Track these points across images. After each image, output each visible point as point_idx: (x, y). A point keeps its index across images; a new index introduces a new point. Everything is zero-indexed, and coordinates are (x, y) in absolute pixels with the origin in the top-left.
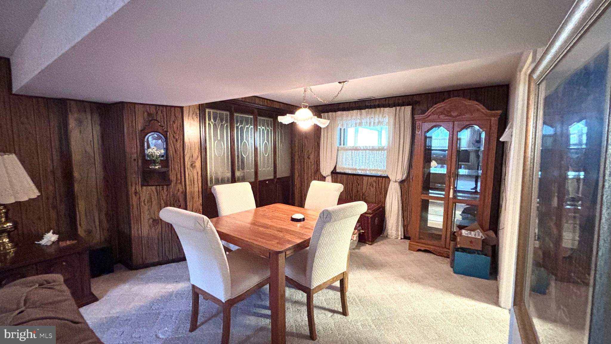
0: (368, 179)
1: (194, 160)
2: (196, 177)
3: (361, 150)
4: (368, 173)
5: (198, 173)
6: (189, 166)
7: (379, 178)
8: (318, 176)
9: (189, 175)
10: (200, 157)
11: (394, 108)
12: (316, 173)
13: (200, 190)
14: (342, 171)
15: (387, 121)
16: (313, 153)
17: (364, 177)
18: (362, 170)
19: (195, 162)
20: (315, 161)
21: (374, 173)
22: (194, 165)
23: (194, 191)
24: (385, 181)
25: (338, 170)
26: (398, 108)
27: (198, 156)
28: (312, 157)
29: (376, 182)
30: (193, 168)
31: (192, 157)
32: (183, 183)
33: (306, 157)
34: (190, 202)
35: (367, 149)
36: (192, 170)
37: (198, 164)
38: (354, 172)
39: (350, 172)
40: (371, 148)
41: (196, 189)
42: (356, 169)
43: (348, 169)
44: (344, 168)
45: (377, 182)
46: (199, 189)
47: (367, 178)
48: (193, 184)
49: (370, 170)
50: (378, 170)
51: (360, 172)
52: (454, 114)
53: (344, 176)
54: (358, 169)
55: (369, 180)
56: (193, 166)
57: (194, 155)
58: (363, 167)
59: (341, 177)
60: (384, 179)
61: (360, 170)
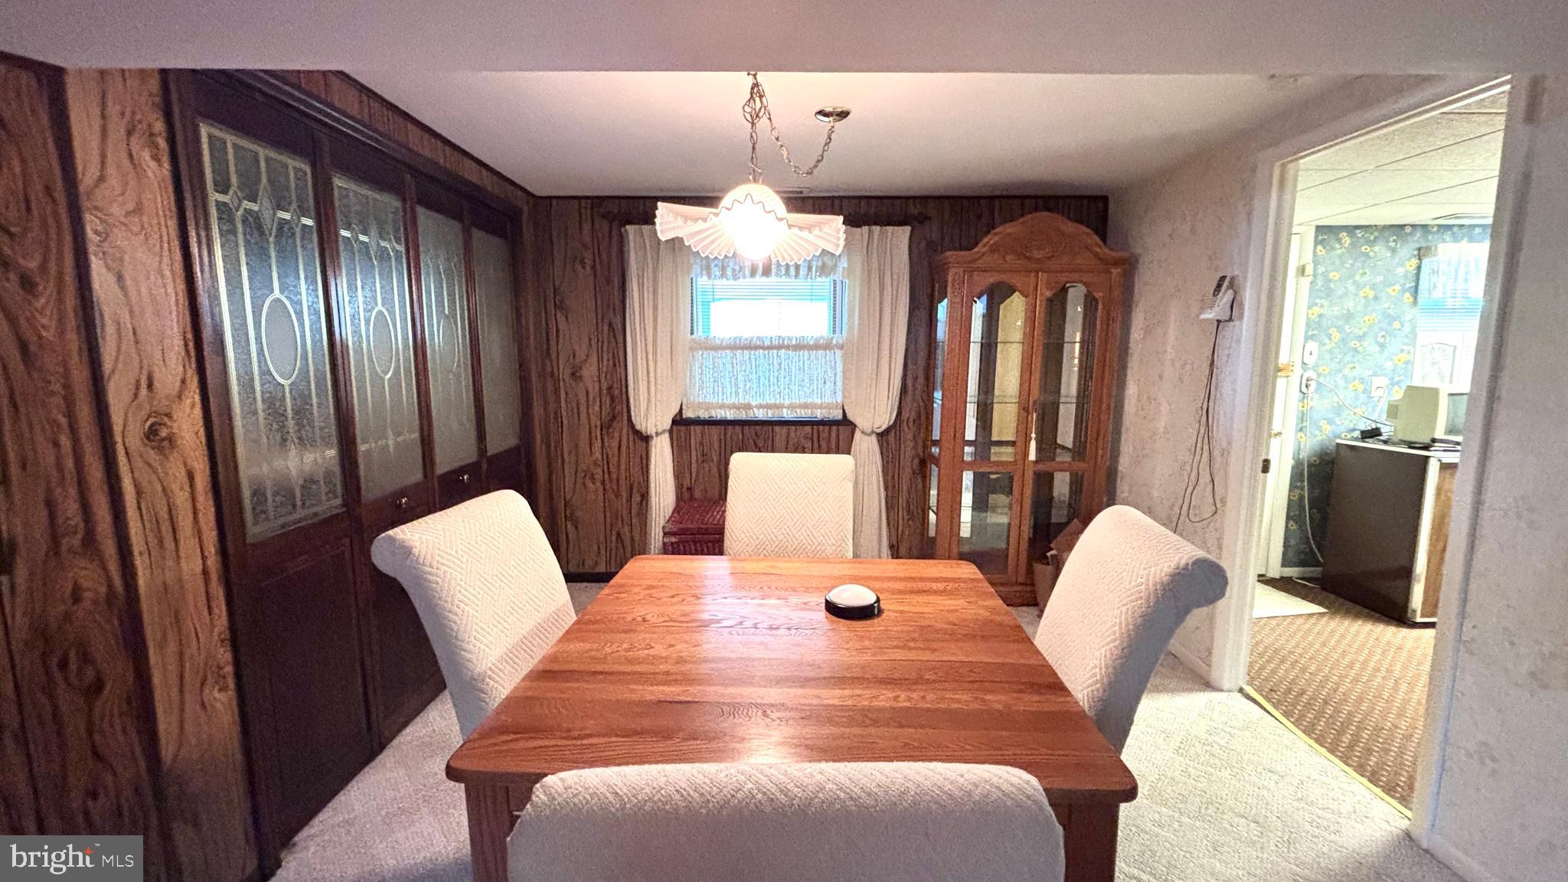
0: (788, 434)
1: (161, 404)
2: (182, 498)
3: (763, 348)
4: (787, 415)
5: (191, 476)
6: (135, 441)
7: (821, 428)
8: (616, 435)
9: (139, 493)
10: (194, 384)
11: (865, 229)
12: (610, 426)
13: (213, 562)
14: (704, 415)
15: (846, 265)
16: (594, 358)
17: (777, 429)
18: (768, 407)
19: (169, 415)
20: (605, 386)
21: (803, 414)
22: (164, 433)
23: (180, 580)
24: (838, 436)
25: (688, 414)
26: (877, 229)
27: (183, 381)
28: (589, 371)
29: (812, 440)
30: (160, 449)
31: (150, 386)
32: (109, 548)
33: (564, 372)
34: (162, 645)
35: (779, 347)
36: (156, 465)
37: (188, 423)
38: (742, 415)
39: (730, 415)
40: (794, 342)
41: (192, 565)
42: (748, 407)
43: (722, 406)
44: (708, 407)
45: (815, 440)
46: (204, 558)
47: (785, 429)
48: (169, 543)
49: (791, 407)
50: (814, 406)
51: (761, 415)
52: (1037, 255)
53: (714, 430)
54: (756, 406)
55: (792, 434)
56: (158, 436)
57: (157, 376)
58: (770, 400)
59: (702, 434)
60: (834, 428)
61: (760, 406)
